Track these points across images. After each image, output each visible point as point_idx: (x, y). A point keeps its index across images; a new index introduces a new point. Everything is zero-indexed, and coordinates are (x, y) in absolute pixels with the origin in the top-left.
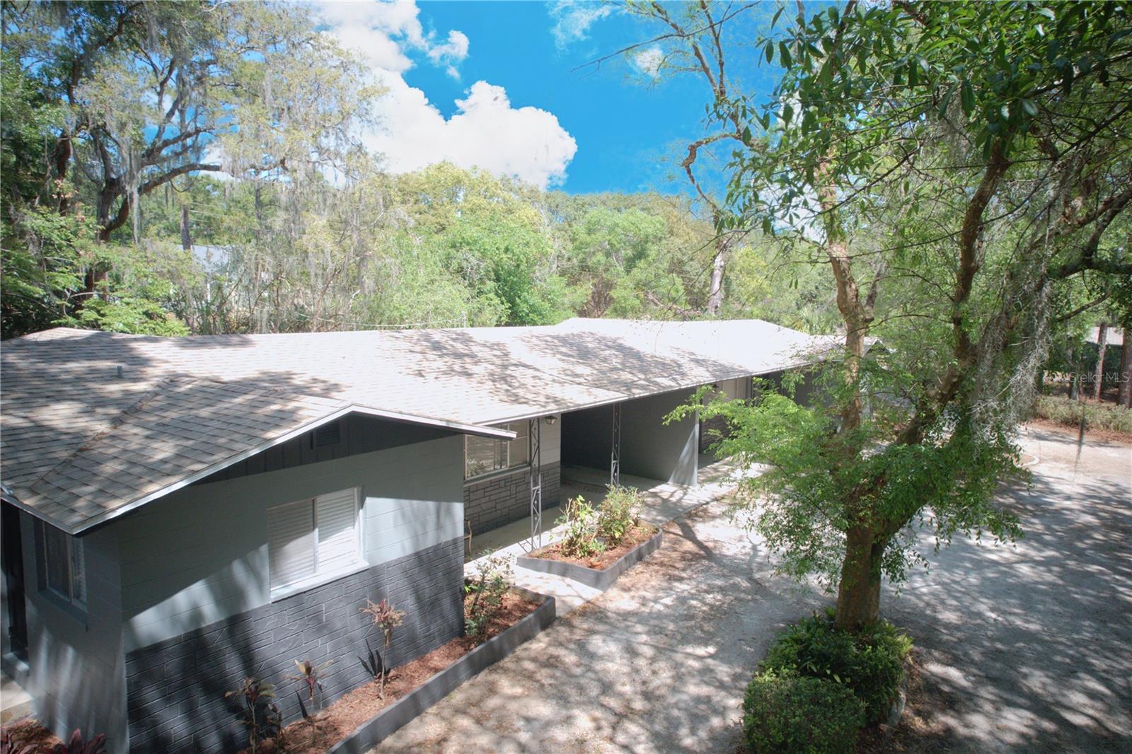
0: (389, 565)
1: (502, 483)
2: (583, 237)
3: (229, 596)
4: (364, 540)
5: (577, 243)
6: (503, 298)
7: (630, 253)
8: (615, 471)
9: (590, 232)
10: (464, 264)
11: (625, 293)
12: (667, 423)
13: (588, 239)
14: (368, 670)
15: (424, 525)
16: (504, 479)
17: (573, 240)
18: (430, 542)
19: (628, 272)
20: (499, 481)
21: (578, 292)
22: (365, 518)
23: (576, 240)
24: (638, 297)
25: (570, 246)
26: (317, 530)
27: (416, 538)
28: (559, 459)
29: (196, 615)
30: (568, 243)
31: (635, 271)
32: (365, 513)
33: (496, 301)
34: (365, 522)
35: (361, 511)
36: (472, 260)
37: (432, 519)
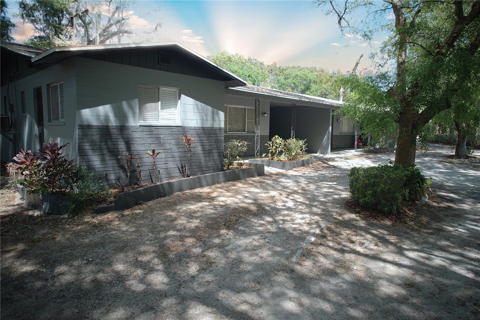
0: (191, 128)
3: (121, 116)
4: (180, 114)
8: (293, 135)
14: (181, 172)
15: (206, 116)
16: (244, 137)
18: (208, 124)
20: (242, 137)
22: (181, 104)
26: (160, 102)
27: (202, 120)
28: (268, 134)
29: (107, 118)
32: (181, 102)
34: (181, 106)
35: (179, 101)
37: (210, 114)
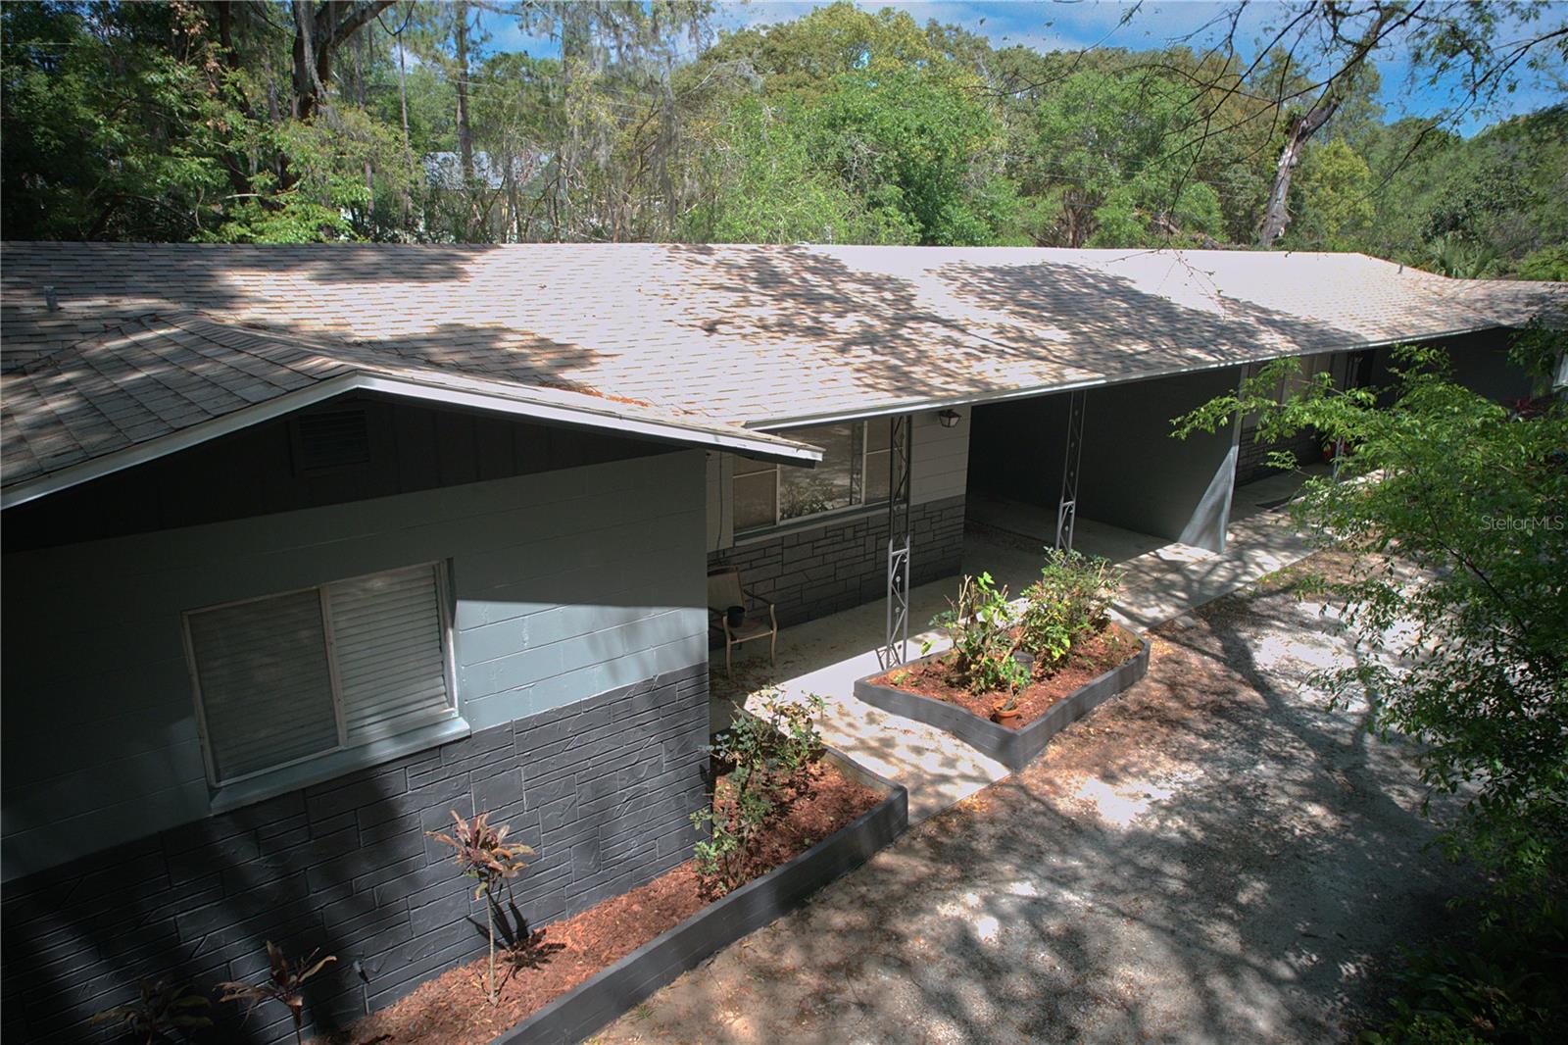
1: (849, 533)
2: (1056, 119)
5: (1046, 131)
6: (912, 214)
7: (1133, 147)
8: (1067, 523)
9: (1067, 111)
10: (848, 154)
11: (1119, 214)
12: (1183, 434)
13: (1064, 124)
16: (853, 526)
17: (1038, 127)
19: (1128, 177)
20: (842, 528)
21: (1039, 207)
23: (1044, 125)
24: (1139, 219)
25: (1034, 137)
28: (964, 492)
30: (1031, 131)
31: (1139, 177)
33: (898, 218)
36: (862, 147)
